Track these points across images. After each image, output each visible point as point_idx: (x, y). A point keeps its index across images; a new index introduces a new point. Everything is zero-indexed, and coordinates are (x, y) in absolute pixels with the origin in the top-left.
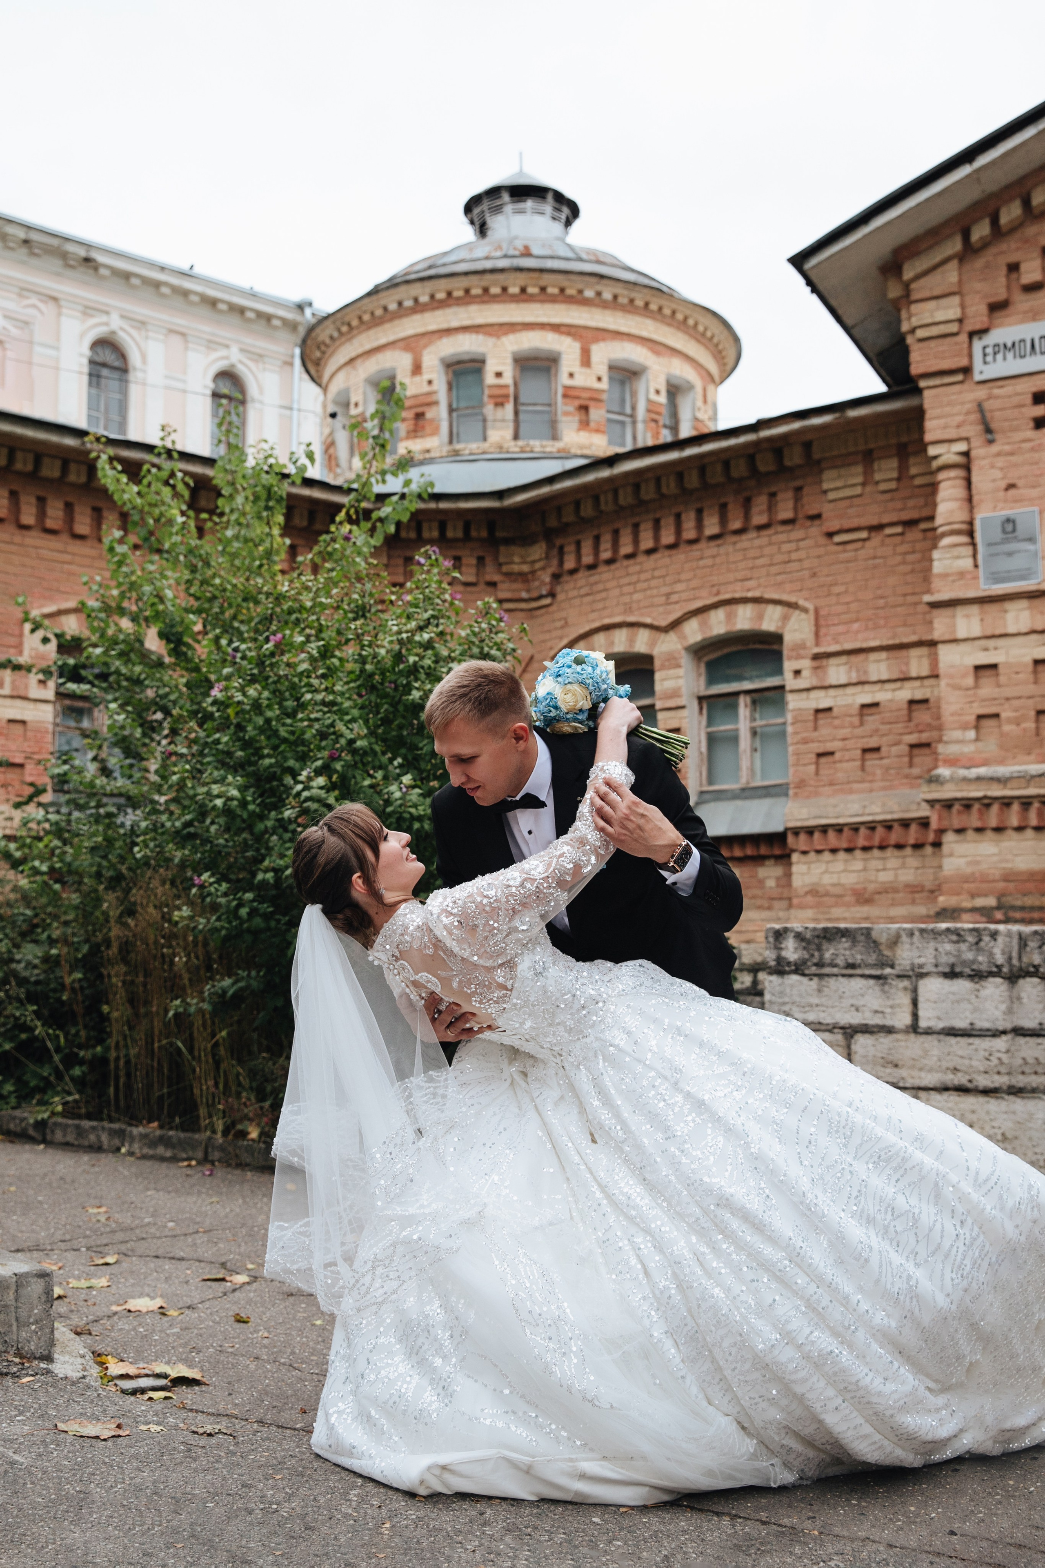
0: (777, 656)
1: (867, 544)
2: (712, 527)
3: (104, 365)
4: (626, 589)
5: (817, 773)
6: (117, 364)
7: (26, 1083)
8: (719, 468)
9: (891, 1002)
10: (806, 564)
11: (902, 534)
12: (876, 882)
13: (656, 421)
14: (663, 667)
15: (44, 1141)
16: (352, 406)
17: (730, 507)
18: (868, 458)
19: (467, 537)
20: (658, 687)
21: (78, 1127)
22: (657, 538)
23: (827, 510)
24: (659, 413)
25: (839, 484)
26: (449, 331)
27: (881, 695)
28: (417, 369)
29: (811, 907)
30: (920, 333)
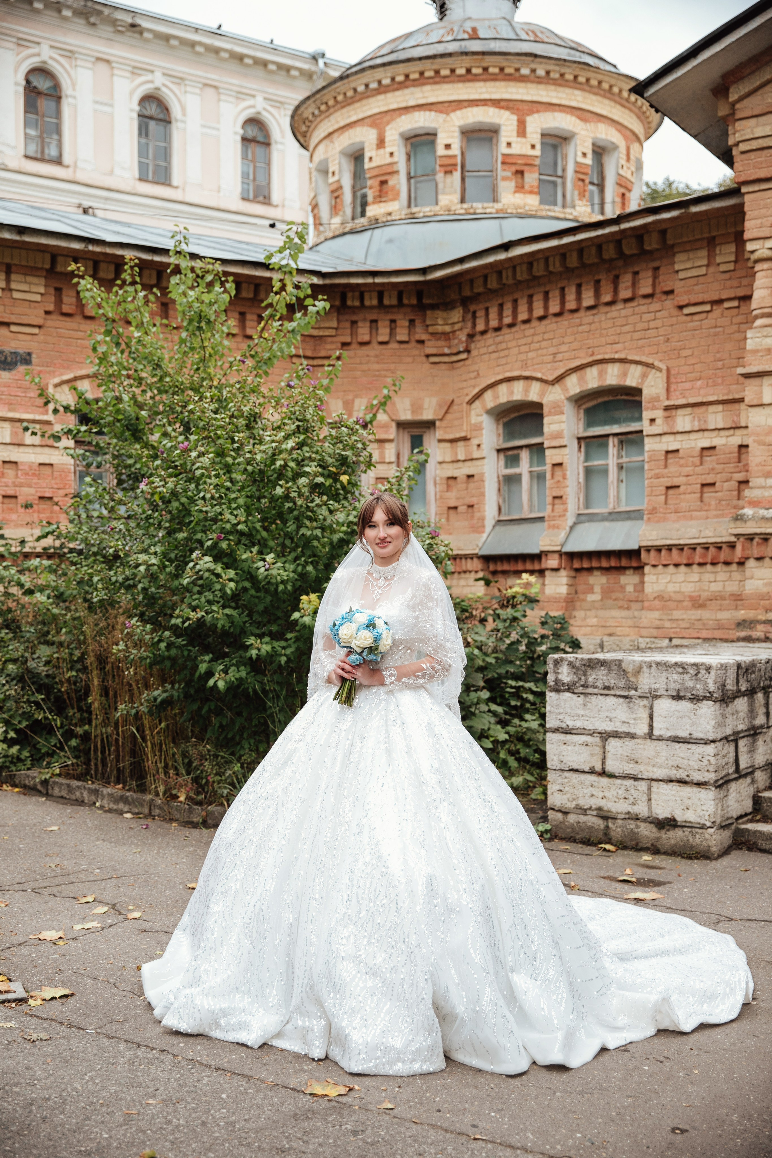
0: (638, 405)
1: (710, 315)
2: (588, 299)
3: (151, 118)
4: (524, 349)
5: (666, 503)
6: (161, 116)
7: (39, 750)
8: (594, 251)
9: (634, 716)
10: (662, 331)
11: (738, 307)
12: (708, 591)
13: (583, 180)
14: (550, 414)
15: (47, 795)
16: (330, 175)
17: (603, 283)
18: (711, 243)
19: (401, 303)
20: (546, 429)
21: (68, 786)
22: (546, 307)
23: (678, 286)
24: (586, 174)
25: (688, 265)
26: (407, 109)
27: (717, 440)
28: (381, 143)
29: (658, 610)
30: (743, 147)
